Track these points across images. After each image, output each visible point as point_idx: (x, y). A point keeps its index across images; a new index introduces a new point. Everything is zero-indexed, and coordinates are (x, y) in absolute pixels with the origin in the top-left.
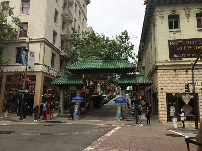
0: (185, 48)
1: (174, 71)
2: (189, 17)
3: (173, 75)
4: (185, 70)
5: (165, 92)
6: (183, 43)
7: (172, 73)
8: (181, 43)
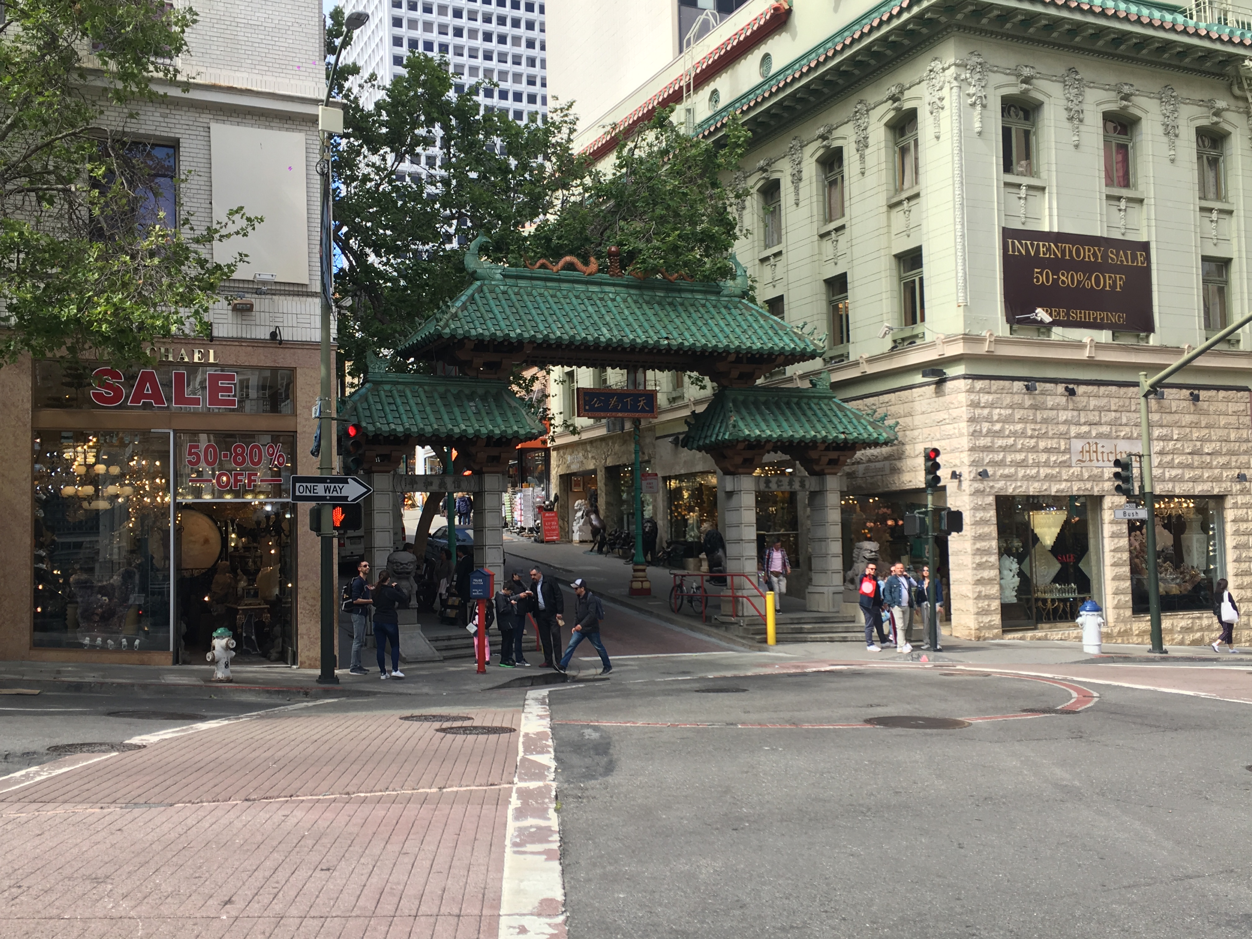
0: (1065, 278)
1: (1025, 390)
2: (1082, 128)
3: (1021, 406)
4: (1061, 388)
5: (993, 491)
6: (1055, 254)
7: (1017, 399)
8: (1049, 249)
